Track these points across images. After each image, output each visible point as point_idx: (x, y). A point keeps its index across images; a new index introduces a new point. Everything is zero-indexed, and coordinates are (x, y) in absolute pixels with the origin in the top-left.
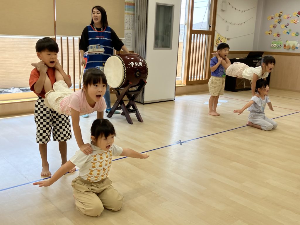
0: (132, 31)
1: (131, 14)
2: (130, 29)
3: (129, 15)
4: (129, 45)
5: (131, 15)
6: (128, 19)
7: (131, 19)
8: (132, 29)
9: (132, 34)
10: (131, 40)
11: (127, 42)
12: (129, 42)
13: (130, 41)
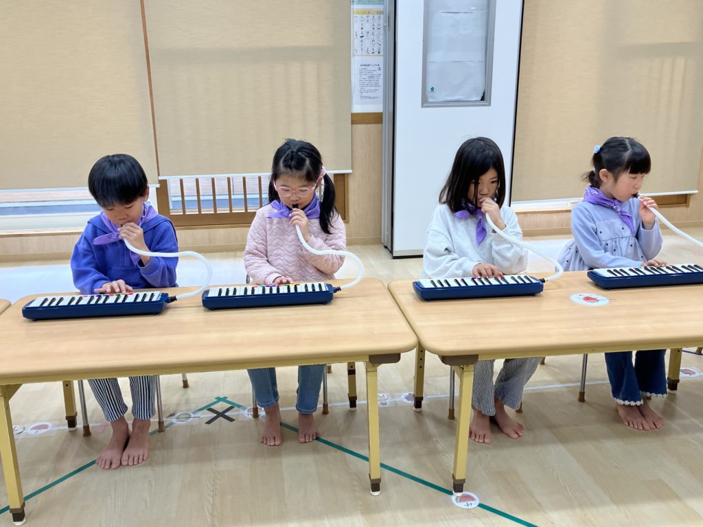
0: (382, 58)
1: (379, 13)
2: (376, 53)
3: (371, 16)
4: (374, 98)
5: (376, 16)
6: (368, 27)
7: (379, 25)
8: (382, 53)
9: (382, 67)
10: (381, 82)
11: (367, 88)
12: (373, 88)
13: (377, 85)
